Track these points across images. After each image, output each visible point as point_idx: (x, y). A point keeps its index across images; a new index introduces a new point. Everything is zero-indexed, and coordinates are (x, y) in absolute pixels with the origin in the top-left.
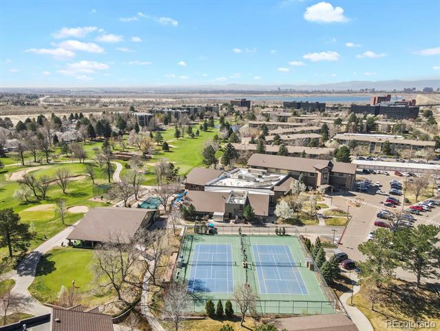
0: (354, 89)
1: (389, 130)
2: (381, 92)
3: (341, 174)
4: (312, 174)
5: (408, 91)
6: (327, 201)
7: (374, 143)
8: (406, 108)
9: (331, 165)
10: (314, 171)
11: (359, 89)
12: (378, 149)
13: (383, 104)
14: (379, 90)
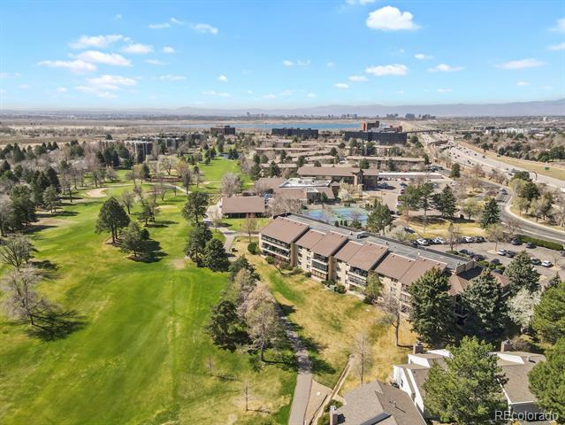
0: (336, 115)
1: (386, 153)
2: (364, 118)
3: (370, 177)
4: (350, 177)
5: (391, 117)
6: (364, 193)
7: (380, 161)
8: (396, 134)
9: (362, 172)
10: (351, 175)
11: (340, 115)
12: (383, 166)
13: (374, 130)
14: (362, 116)
